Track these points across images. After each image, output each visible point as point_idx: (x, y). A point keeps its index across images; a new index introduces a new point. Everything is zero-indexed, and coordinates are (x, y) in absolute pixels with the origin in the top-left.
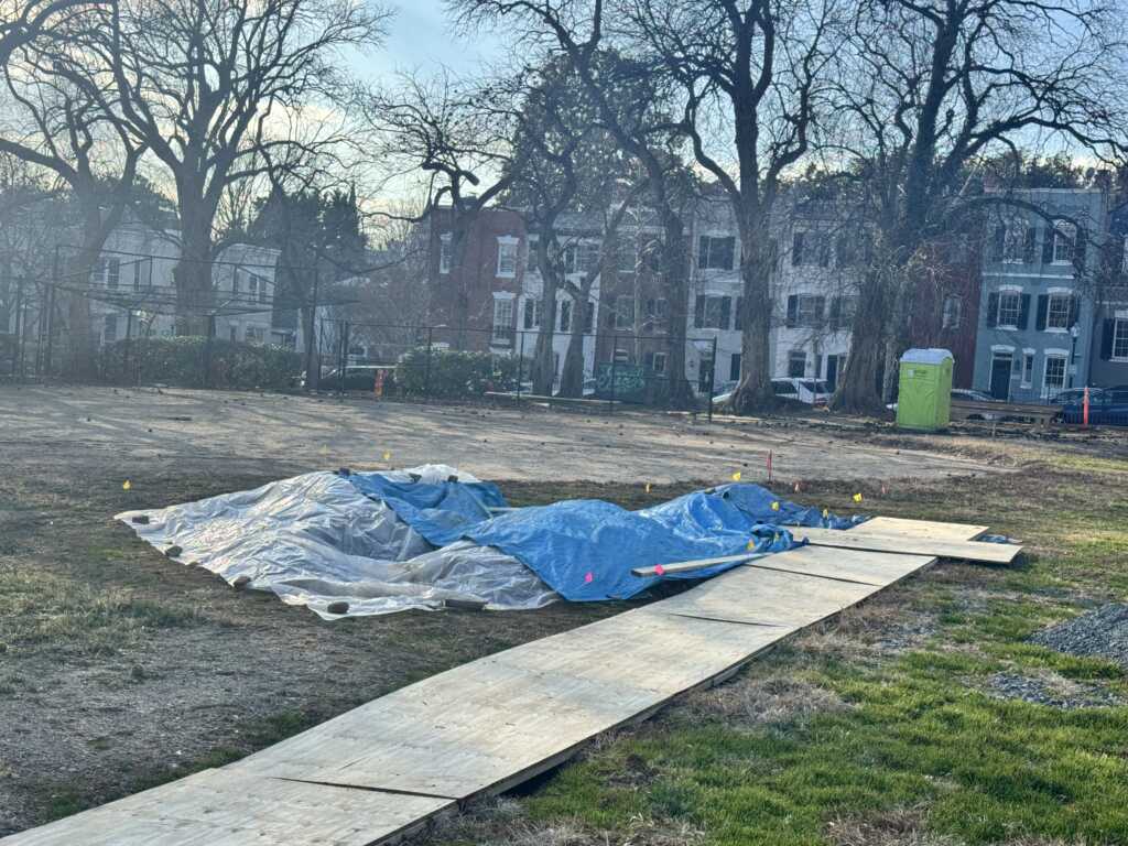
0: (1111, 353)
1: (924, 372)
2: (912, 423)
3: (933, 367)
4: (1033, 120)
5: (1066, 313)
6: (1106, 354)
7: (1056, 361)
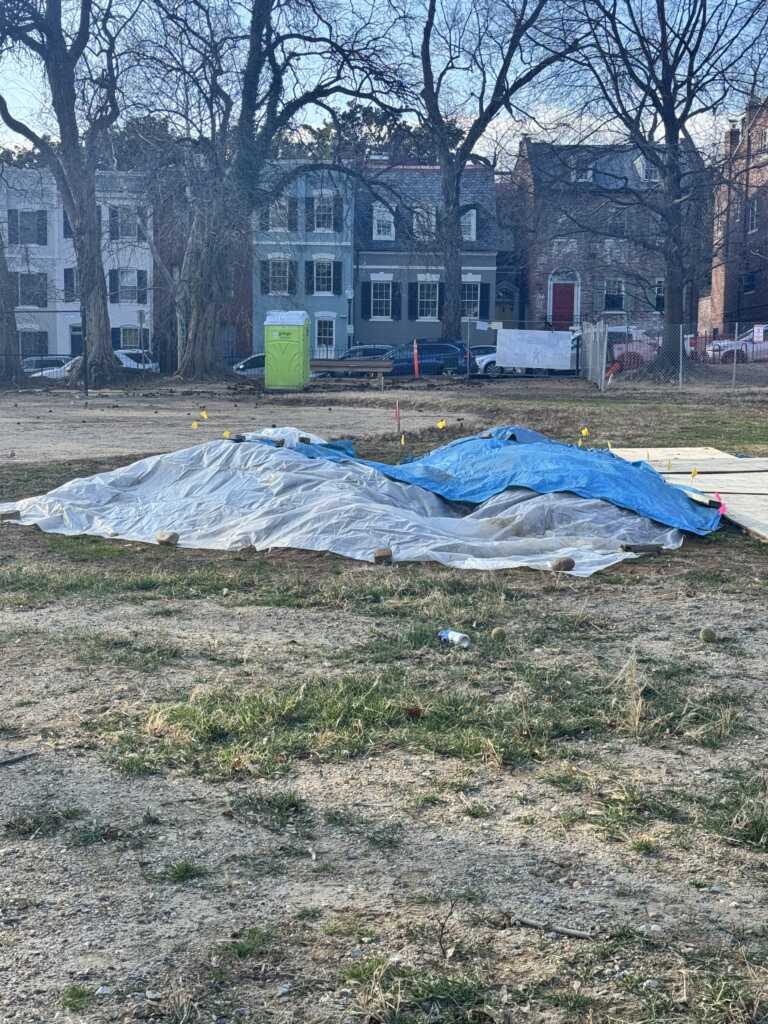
0: (369, 313)
1: (288, 334)
2: (280, 384)
3: (296, 328)
4: (339, 89)
5: (331, 278)
6: (366, 314)
7: (325, 322)
